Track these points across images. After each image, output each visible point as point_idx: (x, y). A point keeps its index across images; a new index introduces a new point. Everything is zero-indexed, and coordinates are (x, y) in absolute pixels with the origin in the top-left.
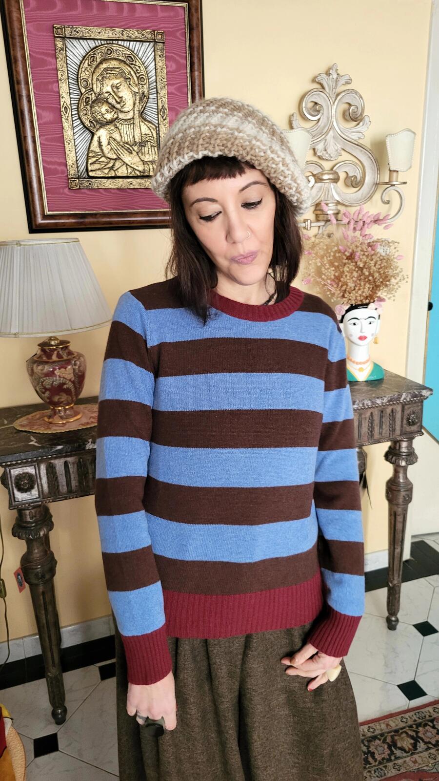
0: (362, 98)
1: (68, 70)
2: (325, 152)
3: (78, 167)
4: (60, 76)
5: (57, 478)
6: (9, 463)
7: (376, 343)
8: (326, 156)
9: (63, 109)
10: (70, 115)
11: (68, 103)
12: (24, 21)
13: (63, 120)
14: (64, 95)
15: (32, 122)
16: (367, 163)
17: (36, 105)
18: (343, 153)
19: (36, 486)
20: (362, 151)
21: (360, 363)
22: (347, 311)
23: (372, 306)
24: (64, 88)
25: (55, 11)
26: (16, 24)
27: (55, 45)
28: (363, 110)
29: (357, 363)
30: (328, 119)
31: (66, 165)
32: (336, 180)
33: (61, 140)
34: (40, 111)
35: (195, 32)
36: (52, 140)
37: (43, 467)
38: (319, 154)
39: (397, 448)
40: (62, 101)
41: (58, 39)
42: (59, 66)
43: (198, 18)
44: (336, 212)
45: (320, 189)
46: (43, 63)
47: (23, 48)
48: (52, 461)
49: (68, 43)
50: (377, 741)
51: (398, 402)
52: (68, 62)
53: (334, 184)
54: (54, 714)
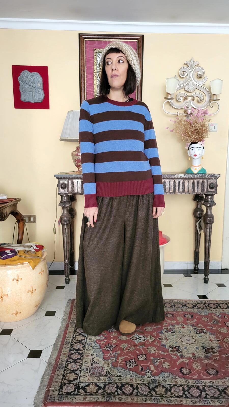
0: (203, 69)
1: (97, 62)
2: (188, 89)
3: (97, 92)
4: (94, 64)
5: (74, 186)
6: (59, 178)
7: (202, 159)
8: (189, 91)
9: (94, 74)
10: (96, 76)
11: (96, 72)
12: (85, 48)
13: (94, 77)
14: (95, 70)
15: (84, 78)
16: (206, 93)
17: (86, 73)
18: (196, 89)
19: (67, 188)
20: (204, 89)
21: (196, 167)
22: (190, 145)
23: (199, 143)
24: (95, 67)
25: (95, 45)
26: (83, 49)
27: (94, 55)
28: (204, 73)
29: (194, 167)
30: (190, 77)
31: (93, 91)
32: (193, 99)
33: (93, 84)
34: (87, 74)
35: (140, 49)
36: (90, 84)
37: (70, 182)
38: (186, 90)
39: (206, 199)
40: (94, 71)
41: (95, 53)
42: (94, 61)
43: (141, 45)
44: (191, 110)
45: (186, 103)
46: (90, 60)
47: (84, 56)
48: (73, 180)
49: (98, 53)
50: (179, 304)
51: (205, 178)
52: (97, 60)
53: (193, 101)
54: (66, 280)
